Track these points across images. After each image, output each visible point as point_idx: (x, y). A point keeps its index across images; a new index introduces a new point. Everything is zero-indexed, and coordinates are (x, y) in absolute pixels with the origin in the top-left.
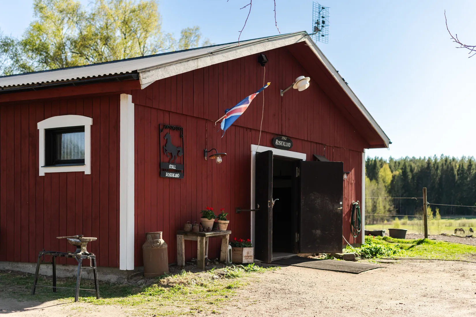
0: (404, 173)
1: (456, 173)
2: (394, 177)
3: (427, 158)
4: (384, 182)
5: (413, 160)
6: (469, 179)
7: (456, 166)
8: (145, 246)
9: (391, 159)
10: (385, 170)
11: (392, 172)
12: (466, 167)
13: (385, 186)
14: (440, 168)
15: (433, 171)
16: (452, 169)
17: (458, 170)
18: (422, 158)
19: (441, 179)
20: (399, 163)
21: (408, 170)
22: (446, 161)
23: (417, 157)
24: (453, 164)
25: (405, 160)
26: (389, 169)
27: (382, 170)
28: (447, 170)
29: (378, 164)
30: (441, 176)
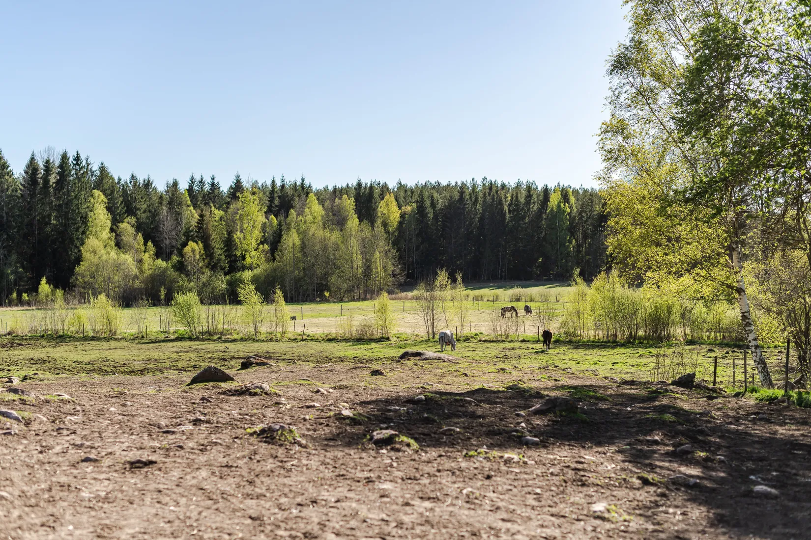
0: (421, 209)
1: (506, 208)
2: (402, 216)
3: (459, 183)
4: (385, 225)
5: (437, 187)
6: (527, 220)
7: (506, 197)
9: (401, 185)
10: (387, 204)
11: (400, 208)
12: (522, 200)
13: (387, 232)
14: (481, 200)
15: (469, 206)
16: (500, 203)
17: (510, 205)
18: (453, 184)
19: (482, 219)
20: (412, 192)
21: (428, 203)
22: (491, 189)
23: (444, 183)
24: (502, 194)
25: (424, 187)
26: (394, 203)
27: (382, 203)
28: (492, 205)
29: (377, 191)
30: (483, 214)
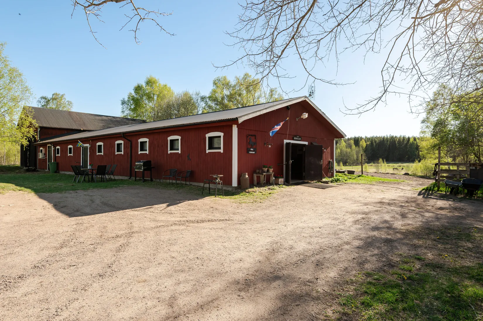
0: (372, 143)
1: (397, 143)
2: (367, 145)
3: (383, 136)
4: (362, 147)
5: (377, 137)
6: (403, 146)
7: (397, 140)
8: (241, 178)
9: (366, 137)
10: (362, 142)
11: (366, 143)
12: (402, 140)
13: (363, 149)
14: (389, 141)
15: (385, 142)
16: (395, 141)
17: (398, 142)
18: (381, 136)
19: (389, 146)
20: (369, 139)
21: (374, 142)
22: (392, 137)
23: (378, 136)
24: (395, 139)
25: (372, 137)
26: (364, 142)
27: (361, 142)
28: (392, 142)
29: (360, 139)
30: (390, 144)
